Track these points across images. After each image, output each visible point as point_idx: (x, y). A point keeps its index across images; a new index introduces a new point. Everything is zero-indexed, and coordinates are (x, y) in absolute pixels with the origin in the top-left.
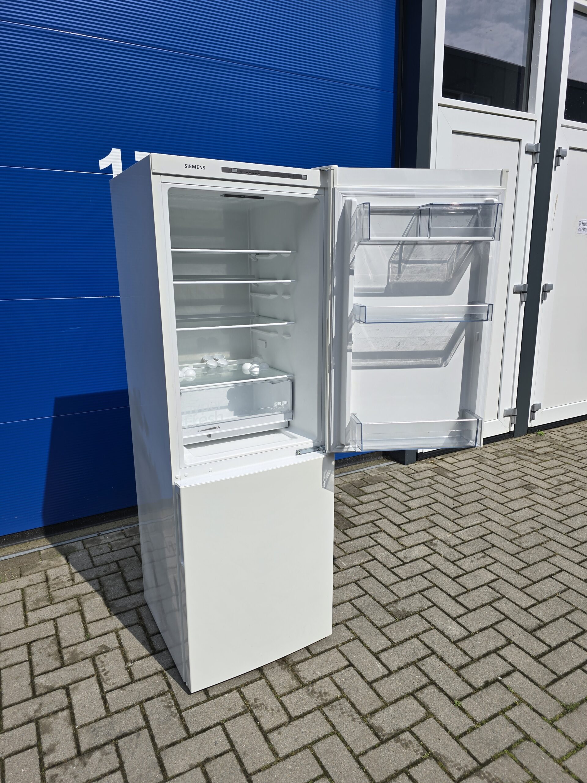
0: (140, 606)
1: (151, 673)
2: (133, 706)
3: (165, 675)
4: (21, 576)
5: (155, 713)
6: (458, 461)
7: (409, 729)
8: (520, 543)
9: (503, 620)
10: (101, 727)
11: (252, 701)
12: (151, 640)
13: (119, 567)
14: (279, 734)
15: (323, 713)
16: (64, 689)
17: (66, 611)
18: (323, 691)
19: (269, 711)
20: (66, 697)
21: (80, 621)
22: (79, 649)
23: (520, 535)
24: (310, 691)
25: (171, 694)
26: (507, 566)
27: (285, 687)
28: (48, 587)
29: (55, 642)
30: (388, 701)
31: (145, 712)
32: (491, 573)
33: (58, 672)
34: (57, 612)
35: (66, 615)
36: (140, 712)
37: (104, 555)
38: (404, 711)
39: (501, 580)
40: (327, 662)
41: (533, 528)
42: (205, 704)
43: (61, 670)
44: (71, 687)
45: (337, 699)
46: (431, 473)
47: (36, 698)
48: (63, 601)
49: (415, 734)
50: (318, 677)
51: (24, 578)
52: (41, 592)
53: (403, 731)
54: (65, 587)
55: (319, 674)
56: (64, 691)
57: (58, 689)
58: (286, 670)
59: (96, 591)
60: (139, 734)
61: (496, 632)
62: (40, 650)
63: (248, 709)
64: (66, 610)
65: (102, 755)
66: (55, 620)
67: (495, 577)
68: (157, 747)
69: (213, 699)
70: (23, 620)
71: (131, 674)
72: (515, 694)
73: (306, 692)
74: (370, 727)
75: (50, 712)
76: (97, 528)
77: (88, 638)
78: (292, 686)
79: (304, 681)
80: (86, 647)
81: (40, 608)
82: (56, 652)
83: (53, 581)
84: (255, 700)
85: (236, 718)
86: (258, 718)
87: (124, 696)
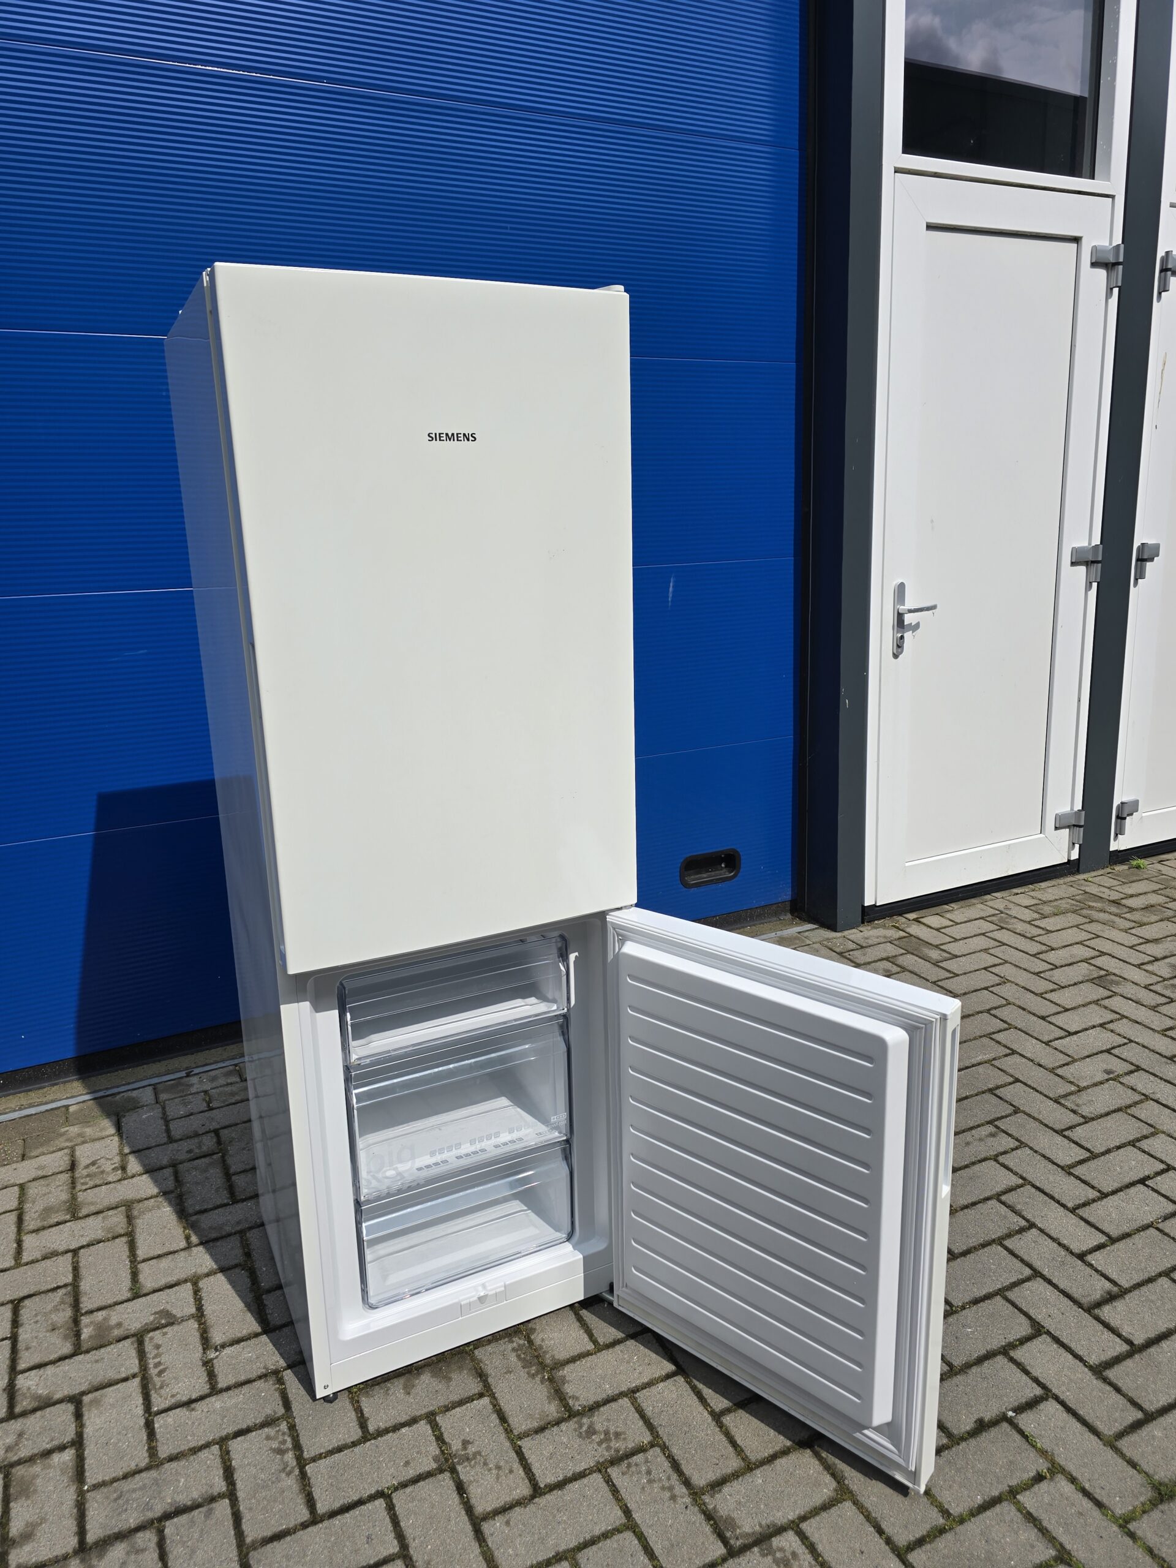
0: (250, 1228)
1: (253, 1375)
2: (207, 1445)
3: (280, 1381)
4: (23, 1157)
5: (249, 1464)
6: (952, 923)
7: (795, 1526)
8: (1077, 1105)
9: (1028, 1279)
10: (134, 1491)
11: (456, 1445)
12: (262, 1303)
13: (219, 1142)
14: (508, 1523)
15: (609, 1481)
16: (72, 1403)
17: (100, 1234)
18: (612, 1430)
19: (490, 1470)
20: (73, 1420)
21: (125, 1257)
22: (114, 1316)
23: (1078, 1086)
24: (584, 1428)
25: (288, 1423)
26: (1044, 1156)
27: (531, 1416)
28: (73, 1183)
29: (69, 1300)
30: (753, 1457)
31: (230, 1460)
32: (1008, 1172)
33: (65, 1366)
34: (82, 1236)
35: (99, 1242)
36: (218, 1460)
37: (192, 1117)
38: (787, 1482)
39: (1029, 1187)
40: (628, 1362)
41: (1108, 1072)
42: (357, 1449)
43: (72, 1360)
44: (86, 1399)
45: (641, 1450)
46: (890, 950)
47: (13, 1421)
48: (97, 1213)
49: (807, 1538)
50: (604, 1396)
51: (29, 1161)
52: (58, 1193)
53: (780, 1530)
54: (106, 1184)
55: (609, 1390)
56: (70, 1408)
57: (60, 1401)
58: (538, 1379)
59: (165, 1193)
60: (211, 1510)
61: (1010, 1306)
62: (36, 1315)
63: (447, 1464)
64: (100, 1232)
65: (128, 1553)
66: (75, 1252)
67: (1016, 1181)
68: (244, 1541)
69: (375, 1438)
70: (12, 1252)
71: (211, 1375)
72: (1043, 1453)
73: (575, 1430)
74: (709, 1516)
75: (36, 1451)
76: (186, 1061)
77: (137, 1294)
78: (548, 1415)
79: (574, 1405)
80: (128, 1313)
81: (51, 1226)
82: (67, 1322)
83: (85, 1171)
84: (463, 1444)
85: (419, 1484)
86: (466, 1486)
87: (190, 1423)
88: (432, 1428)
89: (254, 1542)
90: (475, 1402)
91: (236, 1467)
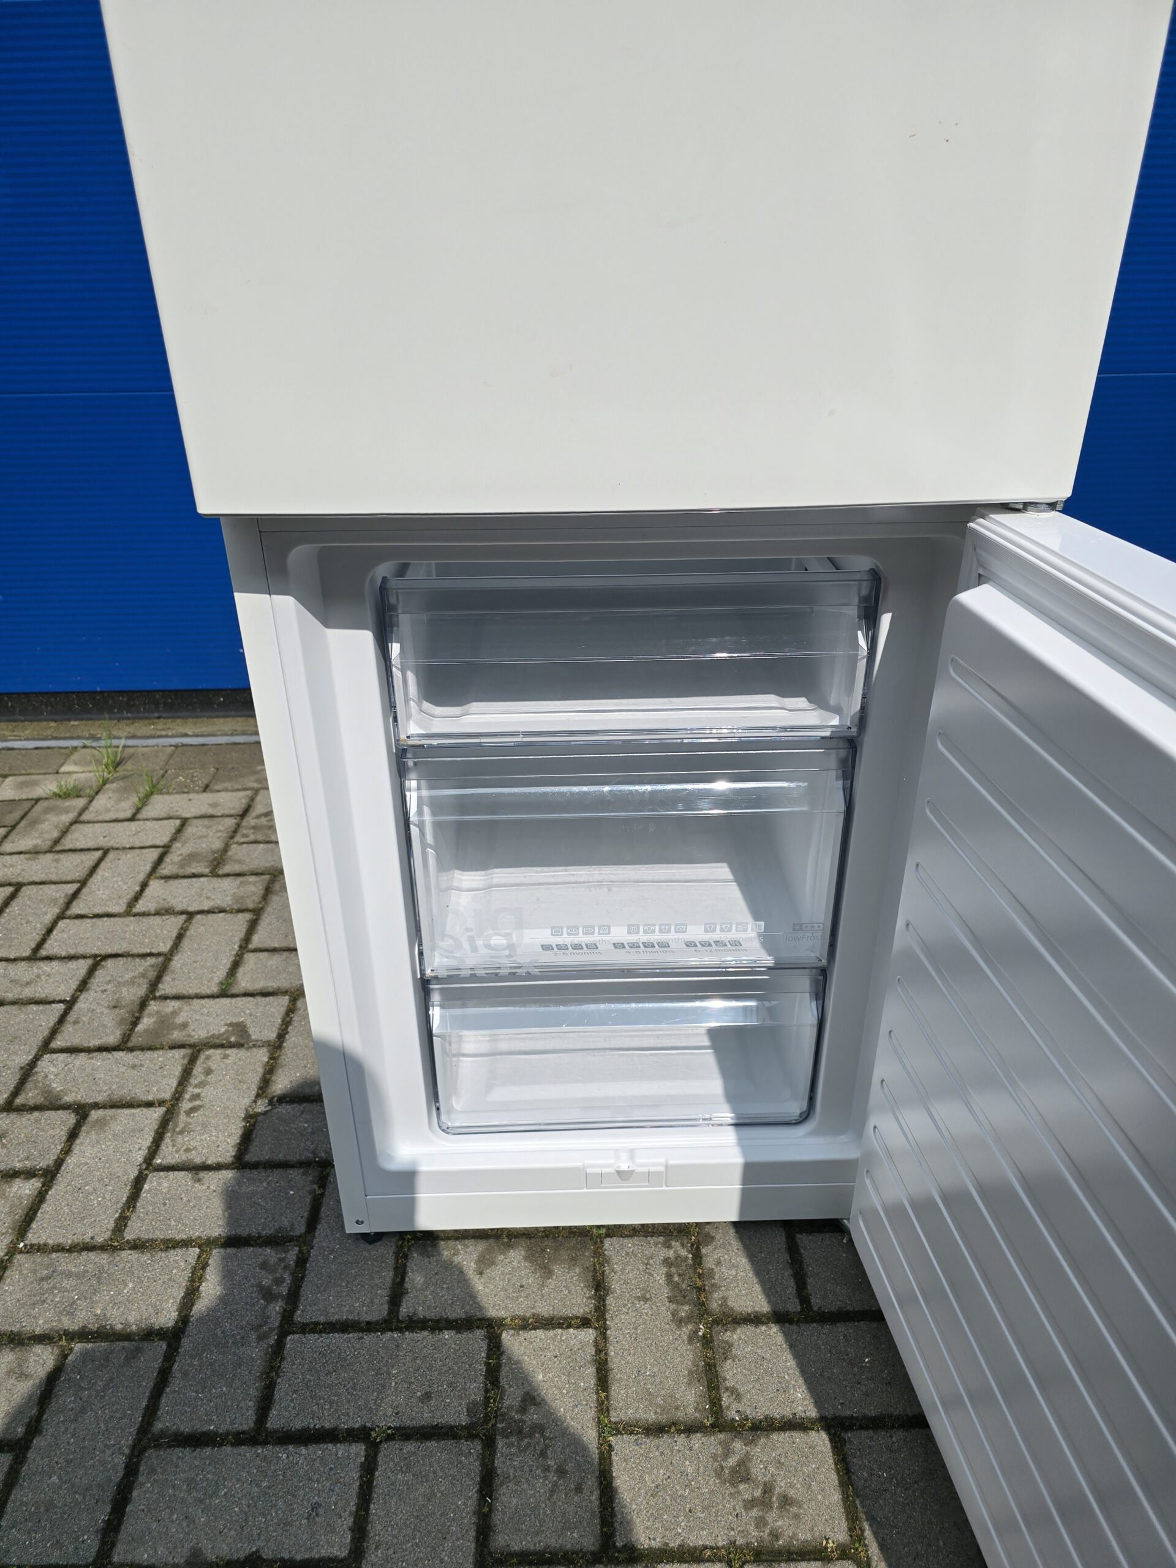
2: (186, 1244)
4: (206, 788)
10: (69, 1275)
11: (511, 1398)
16: (78, 1114)
17: (226, 901)
18: (780, 1486)
19: (547, 1469)
20: (64, 1138)
21: (237, 939)
22: (186, 1013)
24: (732, 1461)
25: (300, 1251)
27: (650, 1396)
28: (235, 832)
29: (152, 974)
31: (201, 1279)
33: (100, 1061)
34: (208, 898)
35: (222, 911)
36: (188, 1274)
42: (369, 1338)
43: (110, 1056)
44: (95, 1115)
45: (818, 1553)
48: (238, 875)
51: (208, 795)
52: (214, 839)
54: (268, 842)
56: (72, 1121)
57: (67, 1107)
58: (687, 1330)
62: (109, 982)
63: (485, 1426)
64: (228, 899)
66: (190, 915)
68: (152, 1425)
69: (401, 1330)
71: (248, 1139)
73: (714, 1457)
77: (224, 993)
78: (677, 1408)
79: (728, 1407)
80: (202, 1014)
81: (185, 877)
82: (133, 1002)
83: (255, 820)
84: (524, 1400)
85: (428, 1444)
86: (497, 1481)
87: (185, 1199)
88: (489, 1349)
89: (163, 1433)
90: (571, 1330)
91: (203, 1294)
